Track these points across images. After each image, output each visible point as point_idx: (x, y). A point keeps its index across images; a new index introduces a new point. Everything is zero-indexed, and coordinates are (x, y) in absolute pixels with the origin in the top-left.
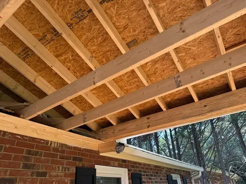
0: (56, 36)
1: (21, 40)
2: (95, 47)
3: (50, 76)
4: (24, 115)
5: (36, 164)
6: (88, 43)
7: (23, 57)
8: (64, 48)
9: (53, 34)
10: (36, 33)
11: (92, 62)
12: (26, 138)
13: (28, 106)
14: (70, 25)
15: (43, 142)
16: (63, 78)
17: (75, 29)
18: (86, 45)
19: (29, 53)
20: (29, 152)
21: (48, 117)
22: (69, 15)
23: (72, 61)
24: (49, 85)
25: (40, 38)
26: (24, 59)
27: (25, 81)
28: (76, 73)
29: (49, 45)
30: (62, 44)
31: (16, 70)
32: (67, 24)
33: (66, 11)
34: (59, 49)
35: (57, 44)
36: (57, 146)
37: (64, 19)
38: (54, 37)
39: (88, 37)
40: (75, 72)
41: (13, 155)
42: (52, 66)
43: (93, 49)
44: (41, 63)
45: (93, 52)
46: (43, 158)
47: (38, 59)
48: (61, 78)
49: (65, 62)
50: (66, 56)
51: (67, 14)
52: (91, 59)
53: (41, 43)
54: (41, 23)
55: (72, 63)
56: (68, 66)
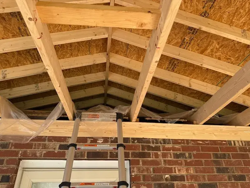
0: (194, 34)
1: (165, 56)
2: (244, 18)
3: (202, 75)
4: (196, 121)
5: (229, 167)
6: (233, 19)
7: (172, 68)
8: (206, 40)
9: (191, 34)
10: (175, 42)
11: (248, 38)
12: (207, 142)
13: (196, 111)
14: (205, 14)
15: (225, 143)
16: (216, 70)
17: (212, 15)
18: (231, 23)
19: (175, 63)
20: (216, 156)
21: (219, 116)
22: (199, 6)
23: (220, 49)
24: (205, 84)
25: (180, 44)
26: (173, 70)
27: (180, 89)
28: (230, 59)
29: (190, 46)
30: (203, 37)
31: (170, 82)
32: (201, 15)
33: (195, 3)
34: (202, 44)
35: (198, 41)
36: (243, 145)
37: (196, 12)
38: (193, 36)
39: (231, 13)
40: (228, 59)
41: (203, 160)
42: (202, 65)
43: (242, 22)
44: (189, 66)
45: (243, 25)
46: (233, 160)
47: (185, 64)
48: (214, 72)
49: (213, 54)
50: (211, 48)
51: (197, 5)
52: (243, 34)
53: (183, 48)
54: (176, 30)
55: (220, 51)
56: (217, 57)
